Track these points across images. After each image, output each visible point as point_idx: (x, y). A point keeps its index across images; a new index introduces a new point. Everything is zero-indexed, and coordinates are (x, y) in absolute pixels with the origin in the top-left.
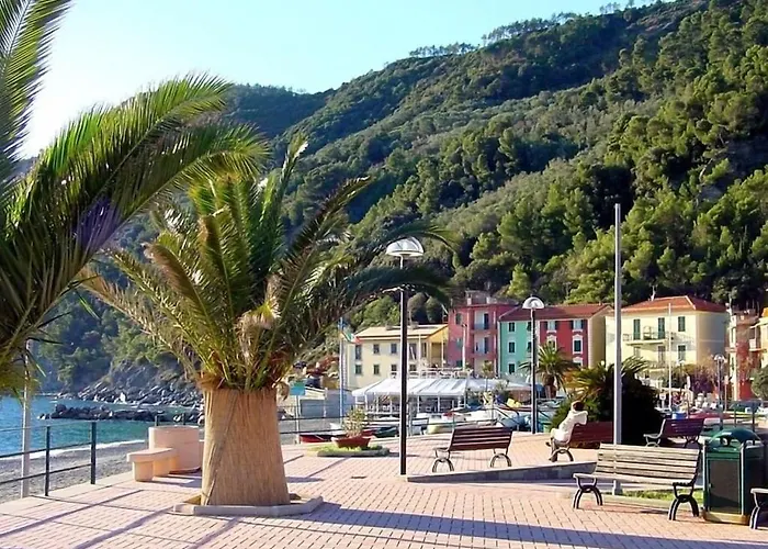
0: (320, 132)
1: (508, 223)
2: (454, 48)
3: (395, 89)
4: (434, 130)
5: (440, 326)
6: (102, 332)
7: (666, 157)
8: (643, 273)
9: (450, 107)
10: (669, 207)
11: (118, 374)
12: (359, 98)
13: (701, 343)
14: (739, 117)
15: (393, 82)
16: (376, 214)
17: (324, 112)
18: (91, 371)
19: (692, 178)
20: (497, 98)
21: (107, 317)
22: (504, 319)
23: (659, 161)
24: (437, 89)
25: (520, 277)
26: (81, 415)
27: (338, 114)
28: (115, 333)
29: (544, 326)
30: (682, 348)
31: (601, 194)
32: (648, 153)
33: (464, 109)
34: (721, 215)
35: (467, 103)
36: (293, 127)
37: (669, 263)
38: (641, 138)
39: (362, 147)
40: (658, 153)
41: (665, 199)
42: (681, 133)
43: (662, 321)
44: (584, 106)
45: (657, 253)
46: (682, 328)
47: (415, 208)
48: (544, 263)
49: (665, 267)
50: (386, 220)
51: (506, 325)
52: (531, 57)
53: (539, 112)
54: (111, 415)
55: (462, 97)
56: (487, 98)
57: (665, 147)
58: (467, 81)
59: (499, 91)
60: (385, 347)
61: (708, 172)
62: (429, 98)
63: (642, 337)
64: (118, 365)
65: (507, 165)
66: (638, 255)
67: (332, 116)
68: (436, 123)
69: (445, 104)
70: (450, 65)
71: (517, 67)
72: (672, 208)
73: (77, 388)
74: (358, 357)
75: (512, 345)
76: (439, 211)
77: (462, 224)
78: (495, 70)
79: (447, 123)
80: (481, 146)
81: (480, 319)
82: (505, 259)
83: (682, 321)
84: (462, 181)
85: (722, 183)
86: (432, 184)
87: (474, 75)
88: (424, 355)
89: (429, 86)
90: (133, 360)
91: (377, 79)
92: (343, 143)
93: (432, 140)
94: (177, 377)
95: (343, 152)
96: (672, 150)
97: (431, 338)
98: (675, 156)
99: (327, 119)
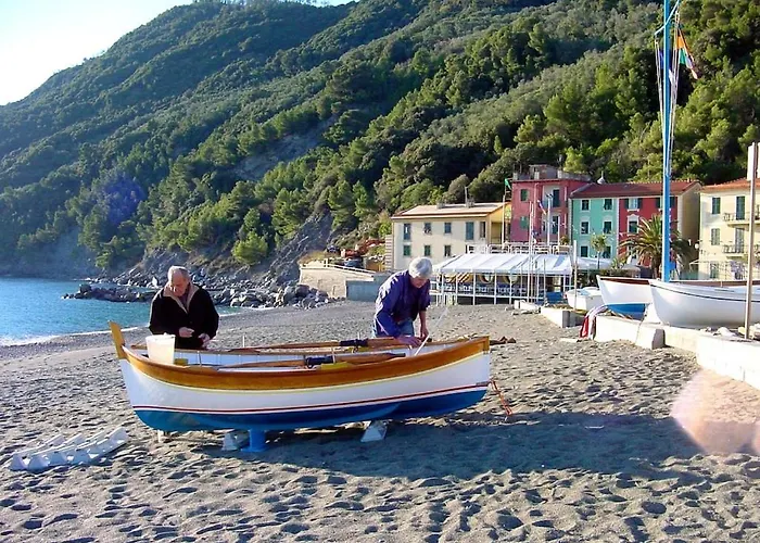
0: (343, 40)
1: (555, 106)
4: (455, 35)
5: (499, 204)
6: (137, 220)
7: (725, 39)
8: (720, 152)
9: (470, 14)
10: (739, 86)
11: (151, 260)
12: (380, 8)
16: (404, 107)
17: (347, 22)
18: (126, 258)
21: (142, 208)
22: (577, 196)
23: (717, 43)
25: (575, 158)
26: (107, 296)
27: (360, 23)
28: (149, 222)
29: (624, 204)
32: (706, 36)
33: (484, 15)
35: (486, 10)
36: (317, 35)
38: (693, 22)
39: (385, 49)
40: (717, 35)
42: (741, 14)
44: (605, 10)
45: (738, 132)
47: (445, 100)
48: (596, 147)
50: (417, 110)
51: (579, 202)
53: (560, 16)
54: (138, 296)
55: (481, 5)
56: (505, 6)
57: (724, 28)
60: (438, 226)
62: (448, 6)
63: (746, 217)
64: (151, 252)
65: (536, 59)
66: (715, 133)
67: (355, 24)
68: (457, 28)
69: (464, 11)
72: (744, 86)
73: (112, 273)
74: (407, 237)
75: (585, 224)
76: (470, 102)
77: (499, 111)
79: (468, 27)
80: (510, 41)
82: (556, 140)
84: (492, 74)
86: (462, 77)
88: (481, 235)
90: (165, 247)
92: (367, 47)
93: (455, 42)
94: (208, 263)
95: (367, 54)
96: (732, 32)
97: (491, 216)
98: (735, 38)
99: (350, 28)
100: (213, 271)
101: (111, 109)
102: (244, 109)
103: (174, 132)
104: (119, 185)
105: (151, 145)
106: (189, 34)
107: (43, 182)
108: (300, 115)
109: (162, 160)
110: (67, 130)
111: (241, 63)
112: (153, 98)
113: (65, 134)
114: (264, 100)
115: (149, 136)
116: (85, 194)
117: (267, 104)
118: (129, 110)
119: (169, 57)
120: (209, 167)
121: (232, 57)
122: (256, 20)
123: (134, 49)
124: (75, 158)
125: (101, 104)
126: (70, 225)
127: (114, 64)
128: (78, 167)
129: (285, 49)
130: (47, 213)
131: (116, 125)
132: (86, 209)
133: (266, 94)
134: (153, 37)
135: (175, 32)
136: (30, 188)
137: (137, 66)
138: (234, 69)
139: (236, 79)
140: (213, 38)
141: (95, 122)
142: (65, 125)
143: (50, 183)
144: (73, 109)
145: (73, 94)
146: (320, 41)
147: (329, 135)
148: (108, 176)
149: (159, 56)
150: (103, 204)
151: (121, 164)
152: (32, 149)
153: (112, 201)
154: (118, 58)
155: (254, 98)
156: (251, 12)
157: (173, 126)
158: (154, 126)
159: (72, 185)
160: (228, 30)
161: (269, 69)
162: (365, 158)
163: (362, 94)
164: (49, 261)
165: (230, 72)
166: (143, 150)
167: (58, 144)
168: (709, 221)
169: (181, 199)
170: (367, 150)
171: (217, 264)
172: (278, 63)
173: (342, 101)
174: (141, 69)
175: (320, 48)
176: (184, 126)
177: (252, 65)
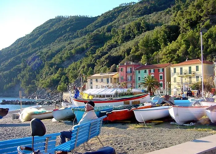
0: (95, 26)
1: (141, 43)
2: (131, 3)
3: (115, 14)
4: (125, 23)
5: (117, 73)
6: (36, 80)
7: (190, 21)
8: (183, 54)
9: (129, 17)
12: (106, 17)
13: (204, 75)
14: (212, 7)
15: (115, 13)
16: (106, 45)
17: (97, 21)
19: (198, 27)
20: (142, 15)
21: (38, 76)
22: (137, 69)
23: (187, 22)
24: (126, 14)
25: (144, 58)
27: (100, 21)
28: (39, 80)
29: (150, 71)
30: (197, 77)
31: (170, 33)
32: (184, 20)
33: (133, 18)
34: (208, 35)
35: (134, 16)
36: (89, 25)
37: (192, 51)
38: (182, 17)
39: (105, 29)
40: (187, 20)
41: (190, 32)
42: (194, 14)
43: (190, 68)
44: (166, 15)
45: (188, 47)
46: (197, 70)
47: (117, 42)
48: (152, 54)
49: (190, 52)
50: (109, 46)
51: (138, 71)
52: (151, 4)
54: (18, 103)
55: (132, 15)
56: (139, 15)
57: (189, 18)
58: (134, 11)
59: (143, 13)
60: (99, 80)
61: (203, 24)
62: (124, 16)
63: (183, 74)
65: (143, 30)
66: (182, 49)
67: (99, 22)
68: (125, 22)
69: (128, 17)
70: (130, 8)
71: (148, 7)
72: (192, 35)
74: (91, 83)
75: (139, 78)
76: (124, 42)
78: (141, 7)
79: (128, 21)
80: (136, 25)
81: (129, 70)
82: (140, 53)
83: (197, 67)
84: (131, 35)
85: (208, 27)
86: (122, 36)
87: (136, 9)
88: (111, 82)
89: (124, 13)
91: (111, 12)
92: (100, 28)
93: (124, 26)
94: (51, 92)
95: (100, 30)
96: (191, 19)
97: (113, 76)
98: (192, 21)
99: (97, 23)
100: (52, 94)
101: (32, 48)
102: (66, 47)
103: (47, 54)
104: (32, 70)
105: (41, 58)
106: (53, 27)
107: (12, 70)
108: (79, 48)
109: (44, 62)
110: (19, 55)
111: (67, 34)
112: (43, 45)
113: (19, 56)
114: (71, 44)
115: (40, 56)
116: (23, 73)
117: (72, 45)
118: (36, 49)
119: (48, 33)
120: (54, 64)
121: (65, 33)
122: (72, 22)
123: (38, 31)
124: (21, 63)
125: (29, 47)
126: (18, 82)
127: (33, 36)
128: (21, 65)
129: (79, 30)
130: (12, 78)
131: (32, 53)
132: (23, 77)
133: (73, 43)
134: (44, 28)
135: (50, 26)
136: (8, 72)
137: (39, 36)
138: (66, 36)
139: (66, 39)
140: (60, 27)
141: (27, 52)
142: (18, 54)
143: (13, 70)
144: (21, 49)
145: (21, 45)
146: (89, 27)
147: (87, 54)
148: (29, 67)
149: (45, 33)
150: (27, 76)
151: (33, 64)
152: (9, 60)
153: (30, 74)
154: (34, 34)
155: (69, 44)
156: (71, 20)
157: (47, 53)
158: (42, 53)
159: (19, 70)
160: (64, 25)
161: (75, 36)
162: (93, 60)
163: (97, 42)
164: (13, 92)
165: (64, 37)
166: (38, 60)
167: (17, 59)
168: (173, 75)
169: (47, 74)
170: (94, 58)
171: (53, 92)
172: (77, 34)
173: (91, 44)
174: (40, 37)
175: (89, 29)
176: (50, 53)
177: (70, 35)
